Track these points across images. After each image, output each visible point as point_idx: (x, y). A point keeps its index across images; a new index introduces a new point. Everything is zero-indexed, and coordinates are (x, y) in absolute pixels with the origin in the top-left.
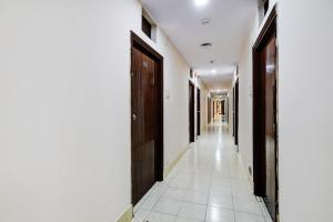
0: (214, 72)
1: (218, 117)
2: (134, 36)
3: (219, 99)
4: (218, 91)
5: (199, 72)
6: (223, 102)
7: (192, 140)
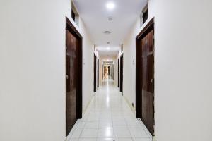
0: (108, 49)
1: (107, 76)
2: (67, 20)
3: (107, 65)
4: (108, 60)
5: (99, 48)
6: (109, 67)
7: (95, 90)
